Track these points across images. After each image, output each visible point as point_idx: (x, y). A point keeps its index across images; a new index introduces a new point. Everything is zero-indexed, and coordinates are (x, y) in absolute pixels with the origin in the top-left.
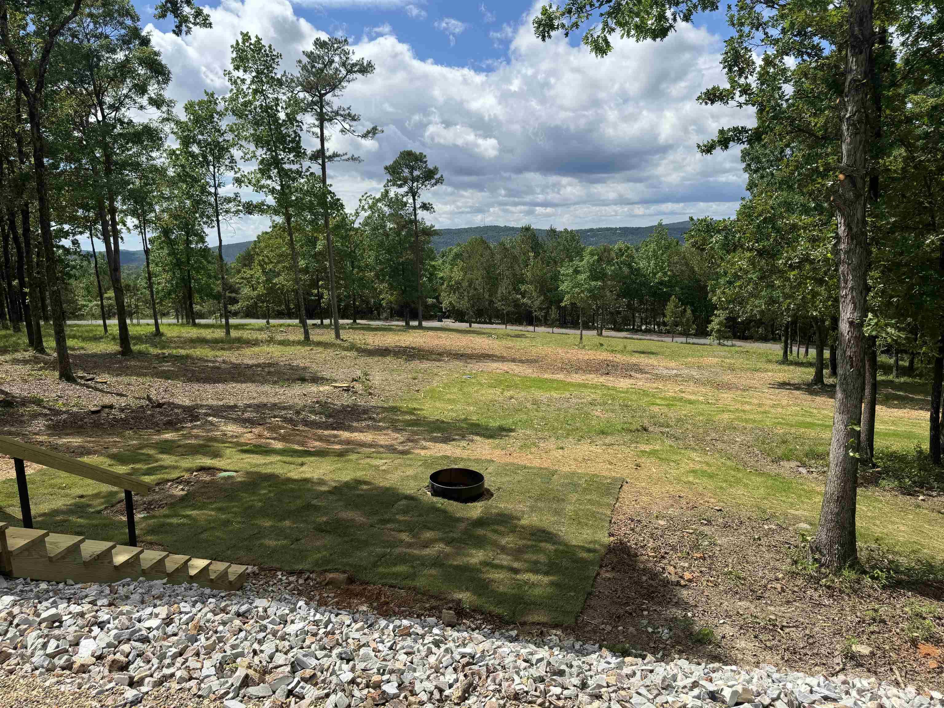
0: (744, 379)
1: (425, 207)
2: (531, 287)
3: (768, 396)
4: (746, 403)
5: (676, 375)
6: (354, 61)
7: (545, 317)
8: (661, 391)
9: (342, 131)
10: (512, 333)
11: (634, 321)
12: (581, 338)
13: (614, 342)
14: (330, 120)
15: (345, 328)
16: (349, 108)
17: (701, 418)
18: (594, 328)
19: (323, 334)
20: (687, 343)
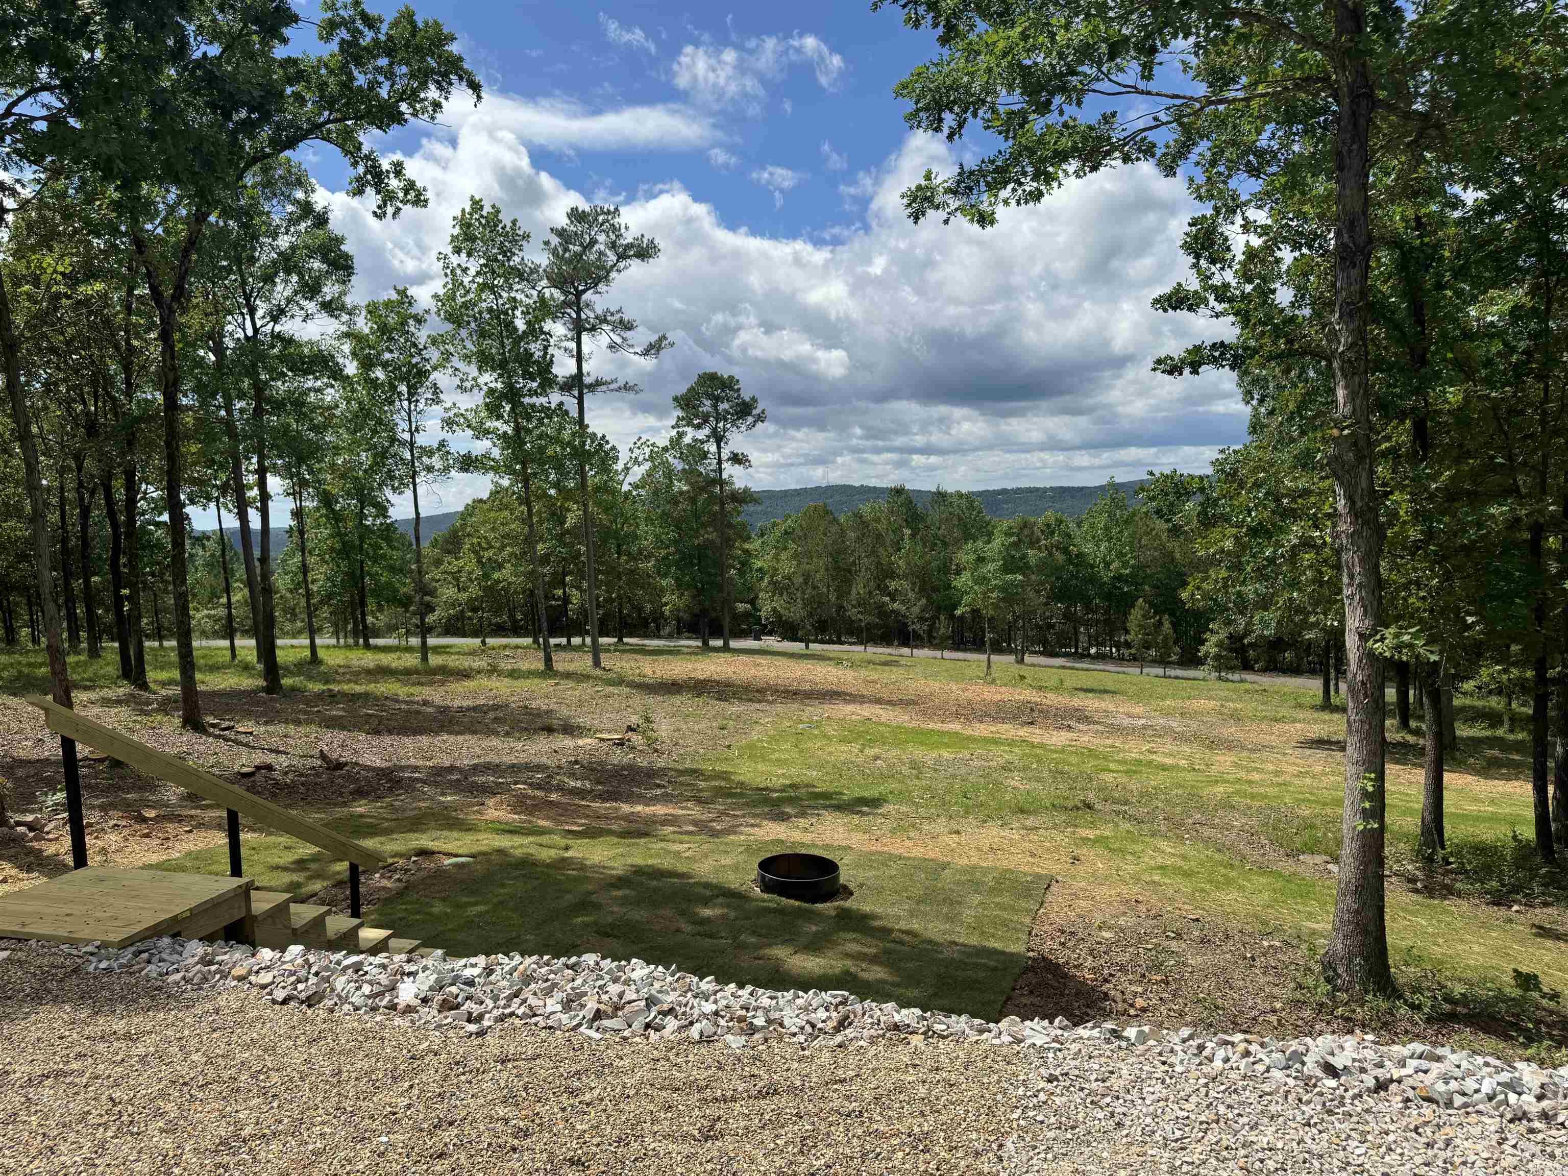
0: (1254, 734)
1: (736, 459)
2: (904, 585)
3: (1293, 760)
4: (1256, 769)
5: (1145, 727)
6: (630, 240)
7: (930, 632)
8: (1120, 750)
9: (611, 347)
10: (876, 658)
11: (1077, 641)
12: (989, 667)
13: (1044, 674)
14: (593, 329)
15: (608, 651)
16: (619, 311)
17: (1180, 792)
18: (1009, 651)
19: (572, 661)
20: (1165, 677)
